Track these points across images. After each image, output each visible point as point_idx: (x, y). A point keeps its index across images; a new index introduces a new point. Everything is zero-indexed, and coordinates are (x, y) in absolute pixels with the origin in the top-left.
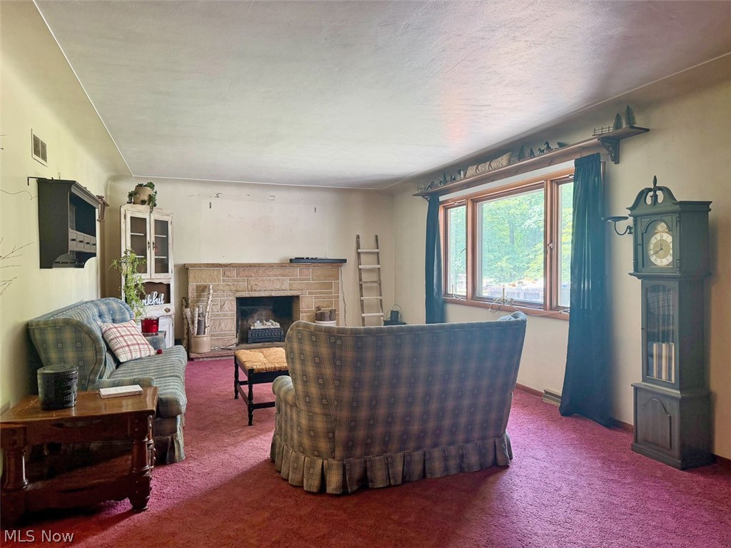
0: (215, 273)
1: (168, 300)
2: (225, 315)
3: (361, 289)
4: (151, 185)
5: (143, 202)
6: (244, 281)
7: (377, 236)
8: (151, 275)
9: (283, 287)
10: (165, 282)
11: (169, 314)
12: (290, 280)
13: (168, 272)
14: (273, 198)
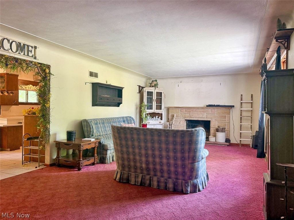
0: (178, 110)
1: (161, 119)
2: (181, 126)
3: (241, 119)
4: (156, 81)
5: (153, 86)
6: (188, 113)
7: (252, 95)
8: (154, 110)
9: (203, 117)
10: (160, 113)
11: (160, 124)
12: (206, 114)
13: (161, 109)
14: (202, 81)
